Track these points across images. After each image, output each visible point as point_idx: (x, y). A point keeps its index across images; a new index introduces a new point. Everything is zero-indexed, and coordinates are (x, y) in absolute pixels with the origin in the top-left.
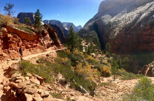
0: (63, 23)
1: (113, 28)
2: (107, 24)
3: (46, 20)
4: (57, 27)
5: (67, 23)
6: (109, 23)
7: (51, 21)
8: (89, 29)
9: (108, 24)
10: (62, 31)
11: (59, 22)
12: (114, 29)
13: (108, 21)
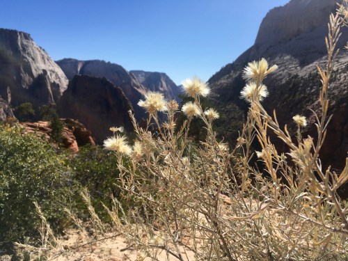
0: (131, 72)
1: (305, 97)
2: (284, 82)
3: (70, 59)
4: (110, 86)
5: (146, 73)
6: (290, 80)
7: (86, 63)
8: (217, 98)
9: (288, 83)
10: (126, 101)
11: (118, 70)
12: (308, 102)
13: (290, 75)
